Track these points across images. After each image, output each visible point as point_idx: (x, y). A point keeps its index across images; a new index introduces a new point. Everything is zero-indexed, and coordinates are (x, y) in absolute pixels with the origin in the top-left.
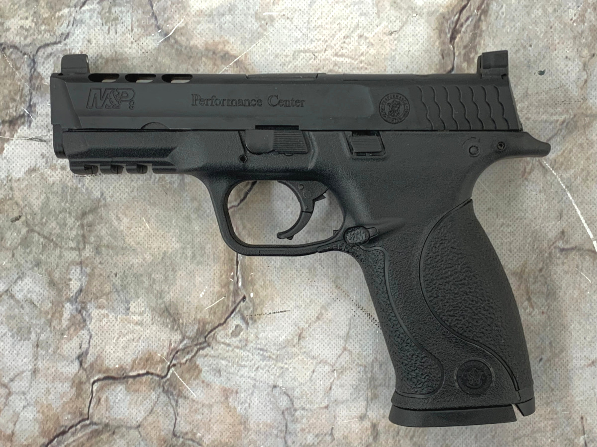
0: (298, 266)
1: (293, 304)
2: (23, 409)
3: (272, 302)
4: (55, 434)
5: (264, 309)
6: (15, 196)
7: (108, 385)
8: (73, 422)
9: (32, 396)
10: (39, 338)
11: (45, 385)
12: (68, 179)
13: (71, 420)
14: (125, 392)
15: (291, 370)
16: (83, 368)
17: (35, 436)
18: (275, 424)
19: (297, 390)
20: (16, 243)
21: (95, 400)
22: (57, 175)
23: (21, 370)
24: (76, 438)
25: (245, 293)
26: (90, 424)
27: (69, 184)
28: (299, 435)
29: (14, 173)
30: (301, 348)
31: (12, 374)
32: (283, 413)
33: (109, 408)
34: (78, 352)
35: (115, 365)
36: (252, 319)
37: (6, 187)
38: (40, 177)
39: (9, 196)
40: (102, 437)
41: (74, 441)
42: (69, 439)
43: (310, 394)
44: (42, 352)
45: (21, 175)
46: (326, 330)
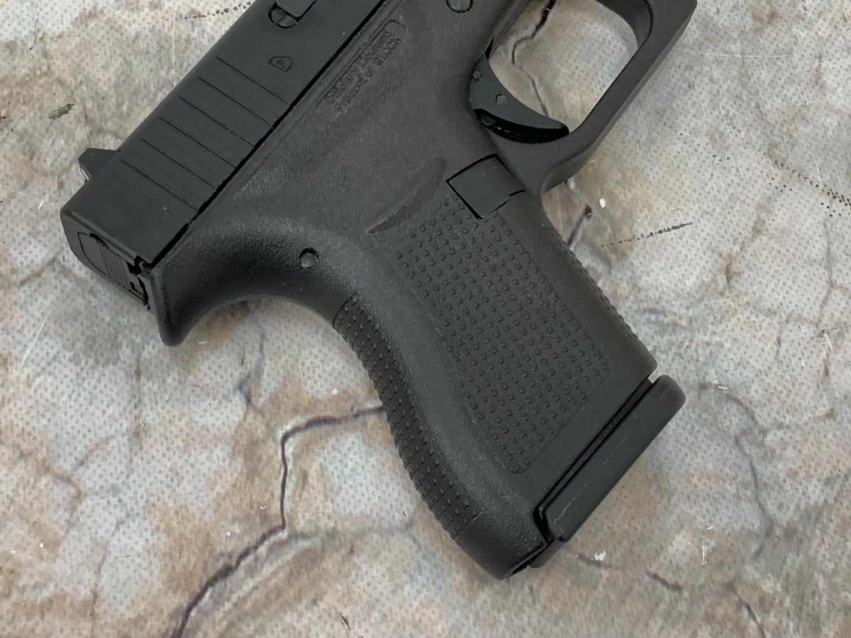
0: (686, 134)
1: (696, 207)
2: (117, 528)
3: (650, 210)
4: (205, 580)
5: (636, 226)
6: (53, 68)
7: (321, 437)
8: (248, 540)
9: (136, 493)
10: (140, 355)
11: (165, 461)
12: (167, 25)
13: (240, 538)
14: (364, 448)
15: (727, 345)
16: (255, 409)
17: (155, 590)
18: (728, 471)
19: (755, 387)
20: (66, 159)
21: (294, 478)
22: (144, 20)
23: (103, 435)
24: (258, 579)
25: (587, 201)
26: (290, 537)
27: (172, 33)
28: (787, 486)
29: (49, 26)
30: (737, 296)
31: (80, 448)
32: (737, 442)
33: (329, 493)
34: (238, 373)
35: (328, 390)
36: (615, 250)
37: (33, 52)
38: (107, 28)
39: (40, 69)
40: (324, 565)
41: (255, 588)
42: (243, 585)
43: (784, 394)
44: (150, 384)
45: (65, 26)
46: (779, 252)
